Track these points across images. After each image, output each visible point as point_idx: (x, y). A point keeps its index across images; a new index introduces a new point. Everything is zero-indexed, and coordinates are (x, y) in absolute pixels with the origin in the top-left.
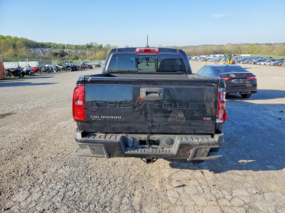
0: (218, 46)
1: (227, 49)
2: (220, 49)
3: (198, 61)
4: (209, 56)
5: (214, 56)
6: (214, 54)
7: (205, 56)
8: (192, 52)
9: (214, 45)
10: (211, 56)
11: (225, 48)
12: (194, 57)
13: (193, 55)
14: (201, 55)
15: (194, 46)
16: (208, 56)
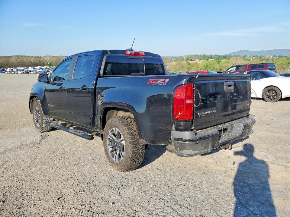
0: (35, 57)
1: (47, 61)
2: (39, 61)
3: (17, 73)
4: (28, 68)
5: (34, 68)
6: (34, 66)
7: (22, 68)
8: (4, 62)
9: (32, 57)
10: (30, 68)
11: (44, 60)
12: (9, 68)
13: (7, 67)
14: (18, 67)
15: (5, 57)
16: (26, 68)
